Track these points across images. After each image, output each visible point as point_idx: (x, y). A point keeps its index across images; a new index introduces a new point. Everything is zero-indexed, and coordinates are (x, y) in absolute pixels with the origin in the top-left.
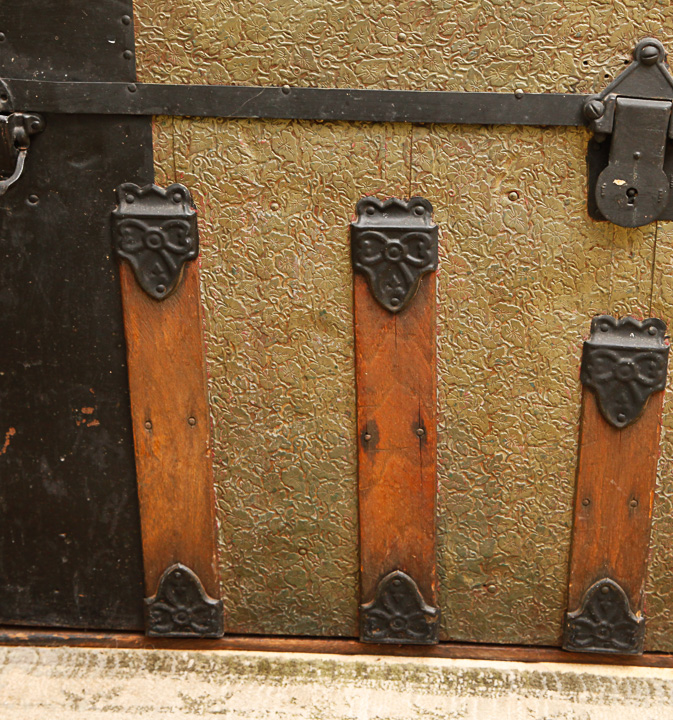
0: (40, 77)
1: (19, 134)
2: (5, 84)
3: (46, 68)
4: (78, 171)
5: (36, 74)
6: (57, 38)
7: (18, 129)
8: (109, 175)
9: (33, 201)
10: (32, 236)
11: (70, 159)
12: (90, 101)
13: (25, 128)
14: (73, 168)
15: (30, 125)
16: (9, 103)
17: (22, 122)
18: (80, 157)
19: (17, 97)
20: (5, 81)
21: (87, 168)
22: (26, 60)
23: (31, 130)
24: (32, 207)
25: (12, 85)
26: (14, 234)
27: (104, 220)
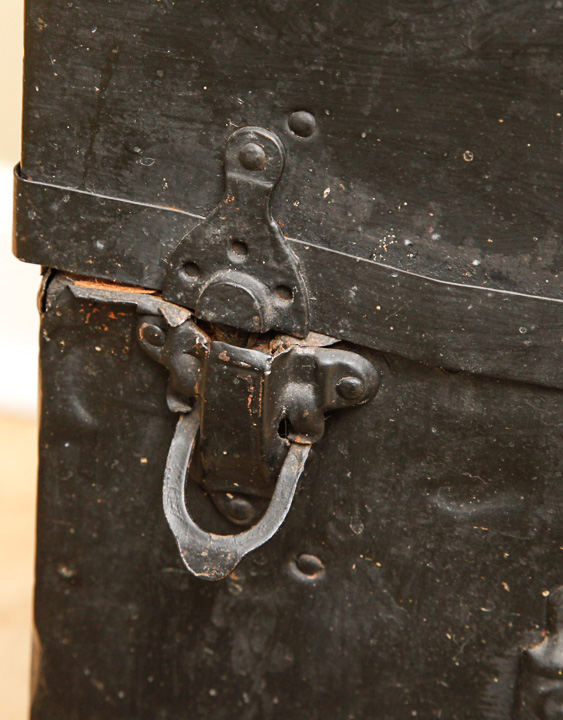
0: (398, 250)
1: (297, 406)
2: (294, 258)
3: (421, 232)
4: (450, 522)
5: (386, 241)
6: (468, 156)
7: (298, 392)
8: (537, 550)
9: (308, 569)
10: (289, 658)
11: (433, 486)
12: (535, 348)
13: (320, 391)
14: (435, 509)
15: (332, 385)
16: (296, 311)
17: (311, 371)
18: (462, 488)
19: (321, 298)
20: (298, 248)
21: (476, 519)
22: (364, 200)
23: (332, 400)
24: (304, 587)
25: (313, 260)
26: (242, 642)
27: (499, 662)
